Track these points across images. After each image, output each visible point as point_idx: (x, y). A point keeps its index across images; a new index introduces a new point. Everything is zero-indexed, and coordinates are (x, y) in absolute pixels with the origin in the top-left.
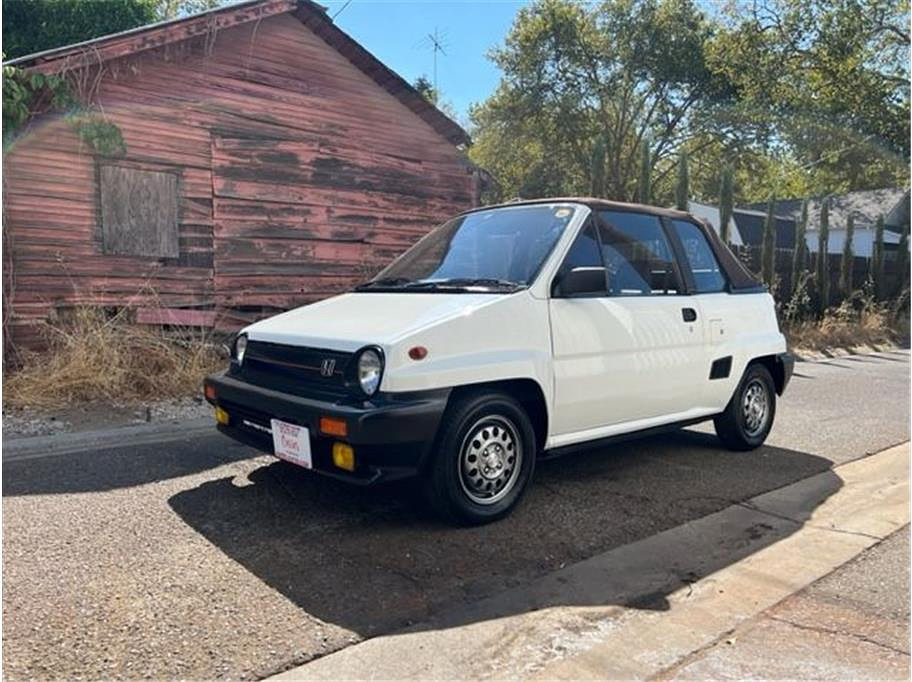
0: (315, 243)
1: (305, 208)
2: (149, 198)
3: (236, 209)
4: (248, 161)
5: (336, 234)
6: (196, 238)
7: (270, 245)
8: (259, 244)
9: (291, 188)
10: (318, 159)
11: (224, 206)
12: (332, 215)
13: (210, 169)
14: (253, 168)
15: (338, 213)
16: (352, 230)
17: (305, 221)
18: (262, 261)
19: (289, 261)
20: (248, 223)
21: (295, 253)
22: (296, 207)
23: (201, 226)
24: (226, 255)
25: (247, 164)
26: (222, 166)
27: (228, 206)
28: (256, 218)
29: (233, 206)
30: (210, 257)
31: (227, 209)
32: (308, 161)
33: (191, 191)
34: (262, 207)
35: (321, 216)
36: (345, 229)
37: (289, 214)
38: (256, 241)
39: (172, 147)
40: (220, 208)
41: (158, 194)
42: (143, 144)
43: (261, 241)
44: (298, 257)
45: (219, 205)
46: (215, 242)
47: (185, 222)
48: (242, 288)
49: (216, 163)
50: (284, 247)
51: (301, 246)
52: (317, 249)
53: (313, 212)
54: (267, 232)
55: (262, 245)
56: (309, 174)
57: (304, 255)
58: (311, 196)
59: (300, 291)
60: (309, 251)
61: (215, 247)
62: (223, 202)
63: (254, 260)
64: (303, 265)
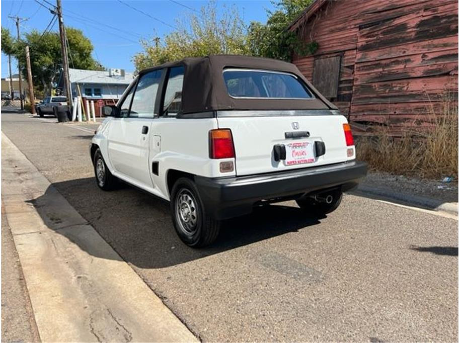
0: (410, 80)
1: (406, 58)
2: (329, 70)
3: (366, 68)
4: (375, 38)
5: (427, 72)
6: (346, 87)
7: (381, 86)
8: (375, 86)
9: (399, 47)
10: (422, 21)
11: (359, 68)
12: (426, 59)
13: (356, 49)
14: (378, 41)
15: (431, 56)
16: (441, 67)
17: (405, 67)
18: (375, 95)
19: (390, 94)
20: (372, 74)
21: (395, 89)
22: (400, 59)
23: (349, 80)
24: (358, 94)
25: (375, 40)
26: (362, 46)
27: (362, 67)
28: (376, 70)
29: (364, 66)
30: (350, 96)
31: (361, 69)
32: (413, 25)
33: (347, 63)
34: (379, 64)
35: (418, 61)
36: (435, 67)
37: (395, 64)
38: (373, 84)
39: (341, 43)
40: (358, 69)
41: (332, 69)
42: (331, 46)
43: (376, 84)
44: (396, 91)
45: (357, 68)
46: (354, 87)
47: (342, 79)
48: (363, 111)
49: (359, 45)
50: (389, 85)
51: (400, 84)
52: (410, 85)
53: (412, 60)
54: (381, 78)
55: (377, 86)
56: (413, 34)
57: (401, 90)
58: (412, 49)
59: (393, 113)
60: (404, 87)
61: (354, 90)
62: (358, 66)
63: (371, 96)
64: (399, 96)
